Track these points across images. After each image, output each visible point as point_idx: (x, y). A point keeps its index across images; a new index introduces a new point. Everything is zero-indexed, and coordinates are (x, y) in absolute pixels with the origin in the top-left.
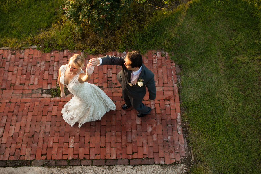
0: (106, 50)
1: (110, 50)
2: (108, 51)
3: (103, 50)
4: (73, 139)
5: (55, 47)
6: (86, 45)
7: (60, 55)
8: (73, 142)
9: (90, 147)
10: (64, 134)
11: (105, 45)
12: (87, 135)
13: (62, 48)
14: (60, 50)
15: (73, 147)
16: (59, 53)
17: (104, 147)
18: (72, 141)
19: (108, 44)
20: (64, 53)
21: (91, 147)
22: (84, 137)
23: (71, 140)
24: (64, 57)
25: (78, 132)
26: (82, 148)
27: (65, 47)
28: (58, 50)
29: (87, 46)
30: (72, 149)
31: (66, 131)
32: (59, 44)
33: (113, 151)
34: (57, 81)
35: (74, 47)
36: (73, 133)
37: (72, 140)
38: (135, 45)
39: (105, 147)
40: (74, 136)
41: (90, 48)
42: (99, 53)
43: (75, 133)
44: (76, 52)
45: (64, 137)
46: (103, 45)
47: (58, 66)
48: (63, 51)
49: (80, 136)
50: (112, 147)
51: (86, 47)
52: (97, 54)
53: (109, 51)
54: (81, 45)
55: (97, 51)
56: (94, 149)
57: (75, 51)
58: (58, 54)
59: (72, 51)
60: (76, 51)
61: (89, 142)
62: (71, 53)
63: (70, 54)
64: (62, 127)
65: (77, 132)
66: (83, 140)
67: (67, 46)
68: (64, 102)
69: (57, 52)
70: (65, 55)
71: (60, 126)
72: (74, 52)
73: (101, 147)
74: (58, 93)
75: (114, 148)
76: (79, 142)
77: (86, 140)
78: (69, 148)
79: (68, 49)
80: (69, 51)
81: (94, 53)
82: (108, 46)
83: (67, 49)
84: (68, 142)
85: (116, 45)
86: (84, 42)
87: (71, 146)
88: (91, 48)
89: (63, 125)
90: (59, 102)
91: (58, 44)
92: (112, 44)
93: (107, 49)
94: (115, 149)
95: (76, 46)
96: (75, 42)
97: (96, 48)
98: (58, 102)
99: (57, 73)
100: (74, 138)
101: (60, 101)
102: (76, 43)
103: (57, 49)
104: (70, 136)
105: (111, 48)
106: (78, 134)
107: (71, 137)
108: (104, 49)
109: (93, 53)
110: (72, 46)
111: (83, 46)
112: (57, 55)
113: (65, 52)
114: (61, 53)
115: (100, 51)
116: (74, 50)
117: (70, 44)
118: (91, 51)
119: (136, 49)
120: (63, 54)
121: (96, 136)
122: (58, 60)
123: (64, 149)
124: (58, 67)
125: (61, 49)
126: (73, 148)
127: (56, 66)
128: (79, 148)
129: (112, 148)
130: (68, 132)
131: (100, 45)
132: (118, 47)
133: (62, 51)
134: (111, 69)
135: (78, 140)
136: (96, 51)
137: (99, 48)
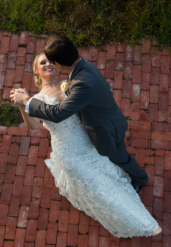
0: (105, 39)
1: (113, 41)
2: (108, 43)
3: (100, 38)
4: (27, 212)
5: (3, 24)
6: (65, 25)
7: (12, 40)
8: (26, 216)
9: (58, 231)
10: (9, 200)
11: (103, 29)
12: (55, 207)
13: (17, 26)
14: (12, 32)
15: (25, 226)
16: (11, 37)
17: (85, 233)
18: (24, 215)
19: (111, 26)
20: (19, 37)
21: (60, 230)
22: (49, 209)
23: (22, 214)
24: (20, 46)
25: (37, 199)
26: (42, 232)
27: (23, 25)
28: (8, 31)
29: (67, 26)
30: (24, 230)
31: (14, 194)
32: (12, 19)
33: (103, 245)
34: (2, 94)
35: (42, 28)
36: (27, 200)
37: (24, 213)
38: (166, 34)
39: (87, 233)
40: (29, 206)
41: (74, 33)
42: (92, 45)
43: (31, 200)
44: (45, 38)
45: (9, 205)
46: (99, 28)
47: (7, 63)
48: (18, 33)
49: (40, 207)
50: (101, 236)
51: (65, 30)
52: (87, 46)
53: (111, 43)
54: (55, 25)
55: (88, 41)
56: (65, 235)
57: (42, 36)
58: (8, 38)
59: (37, 35)
60: (44, 36)
61: (57, 221)
62: (34, 38)
63: (31, 41)
64: (6, 186)
65: (35, 199)
66: (46, 216)
67: (27, 23)
68: (13, 136)
69: (6, 33)
70: (22, 42)
71: (3, 183)
72: (41, 38)
73: (79, 233)
74: (2, 118)
75: (104, 238)
76: (37, 219)
77: (51, 215)
78: (17, 227)
79: (29, 30)
80: (30, 34)
81: (81, 43)
82: (110, 31)
83: (27, 29)
84: (16, 216)
85: (127, 32)
86: (62, 20)
87: (21, 224)
88: (76, 32)
89: (10, 182)
90: (5, 136)
91: (10, 19)
92: (117, 28)
93: (107, 37)
94: (106, 240)
95: (46, 26)
96: (44, 18)
97: (87, 34)
98: (2, 135)
99: (4, 77)
100: (28, 209)
101: (7, 134)
102: (46, 19)
103: (6, 28)
104: (20, 205)
105: (115, 37)
106: (37, 202)
107: (22, 207)
108: (102, 38)
109: (78, 43)
110: (38, 26)
111: (60, 27)
112: (5, 41)
113: (23, 35)
114: (15, 37)
115: (93, 41)
116: (41, 33)
117: (34, 20)
118: (75, 38)
119: (166, 43)
120: (18, 40)
121: (71, 210)
122: (7, 50)
123: (7, 230)
124: (6, 65)
125: (14, 29)
126: (26, 228)
127: (3, 62)
128: (38, 230)
129: (101, 238)
130: (17, 197)
131: (94, 29)
132: (131, 36)
133: (16, 33)
134: (112, 79)
135: (36, 215)
136: (85, 40)
137: (92, 35)
